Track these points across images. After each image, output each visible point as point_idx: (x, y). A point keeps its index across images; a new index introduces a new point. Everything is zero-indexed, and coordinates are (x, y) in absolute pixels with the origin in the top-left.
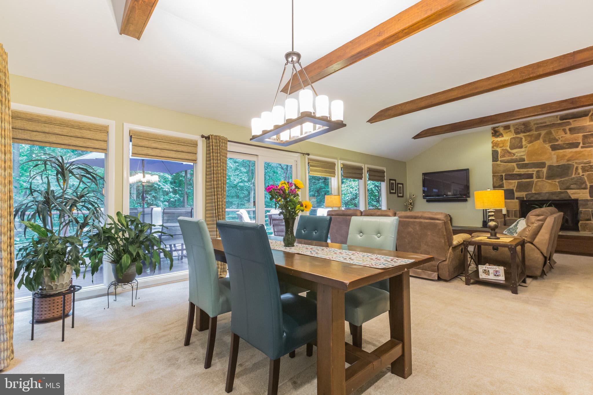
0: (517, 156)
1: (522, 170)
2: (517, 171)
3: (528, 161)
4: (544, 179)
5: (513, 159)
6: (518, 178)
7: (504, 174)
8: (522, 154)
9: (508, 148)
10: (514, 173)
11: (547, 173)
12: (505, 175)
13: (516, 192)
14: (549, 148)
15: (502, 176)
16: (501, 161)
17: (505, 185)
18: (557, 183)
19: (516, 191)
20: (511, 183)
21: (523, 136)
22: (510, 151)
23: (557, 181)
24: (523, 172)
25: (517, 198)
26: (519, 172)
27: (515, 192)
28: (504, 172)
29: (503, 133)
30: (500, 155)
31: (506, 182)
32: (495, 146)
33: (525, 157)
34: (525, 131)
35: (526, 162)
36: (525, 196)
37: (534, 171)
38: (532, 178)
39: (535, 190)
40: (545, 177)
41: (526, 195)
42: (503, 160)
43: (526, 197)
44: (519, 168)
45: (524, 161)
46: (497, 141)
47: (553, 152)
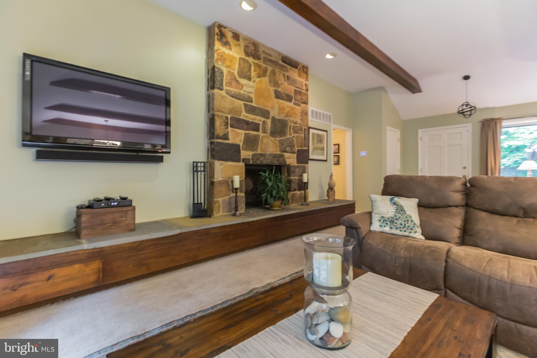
0: (244, 91)
1: (250, 116)
2: (244, 116)
3: (256, 104)
4: (268, 135)
5: (240, 94)
6: (245, 126)
7: (229, 116)
8: (250, 90)
9: (236, 72)
10: (241, 117)
11: (271, 127)
12: (231, 118)
13: (243, 150)
14: (273, 92)
15: (227, 118)
16: (228, 93)
17: (230, 137)
18: (278, 142)
19: (242, 147)
20: (238, 134)
21: (253, 62)
22: (238, 78)
23: (278, 139)
24: (251, 119)
25: (244, 160)
26: (247, 117)
27: (241, 149)
28: (230, 112)
29: (231, 43)
30: (226, 80)
31: (233, 130)
32: (221, 60)
33: (252, 96)
34: (255, 56)
35: (253, 104)
36: (251, 157)
37: (260, 121)
38: (257, 130)
39: (261, 150)
40: (270, 132)
41: (253, 155)
42: (231, 91)
43: (252, 159)
44: (247, 112)
45: (252, 102)
46: (224, 52)
47: (276, 100)
